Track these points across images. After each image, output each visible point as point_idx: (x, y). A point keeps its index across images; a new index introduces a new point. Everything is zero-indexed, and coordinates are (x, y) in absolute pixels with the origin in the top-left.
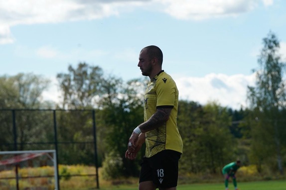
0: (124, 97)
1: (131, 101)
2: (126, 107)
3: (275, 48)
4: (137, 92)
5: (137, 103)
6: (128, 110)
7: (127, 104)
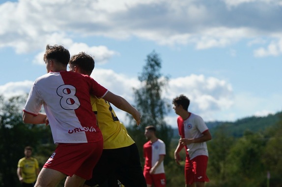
0: (5, 114)
1: (13, 117)
2: (7, 123)
3: (156, 67)
4: (19, 108)
5: (18, 120)
6: (9, 126)
7: (8, 120)
